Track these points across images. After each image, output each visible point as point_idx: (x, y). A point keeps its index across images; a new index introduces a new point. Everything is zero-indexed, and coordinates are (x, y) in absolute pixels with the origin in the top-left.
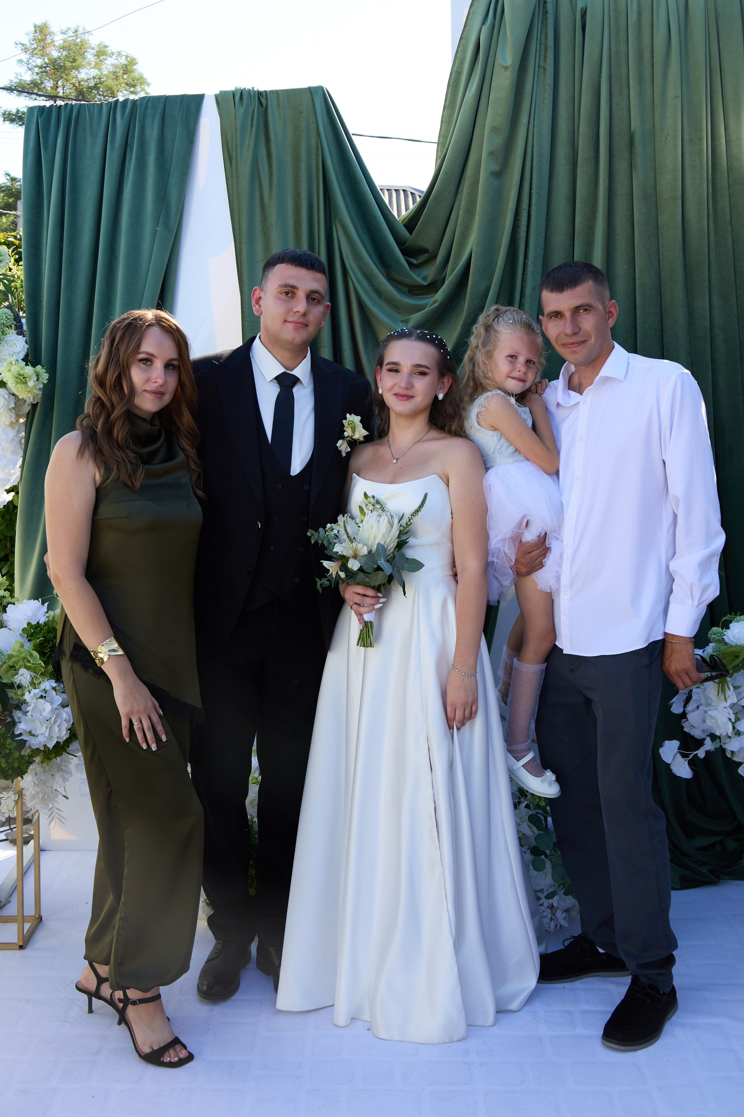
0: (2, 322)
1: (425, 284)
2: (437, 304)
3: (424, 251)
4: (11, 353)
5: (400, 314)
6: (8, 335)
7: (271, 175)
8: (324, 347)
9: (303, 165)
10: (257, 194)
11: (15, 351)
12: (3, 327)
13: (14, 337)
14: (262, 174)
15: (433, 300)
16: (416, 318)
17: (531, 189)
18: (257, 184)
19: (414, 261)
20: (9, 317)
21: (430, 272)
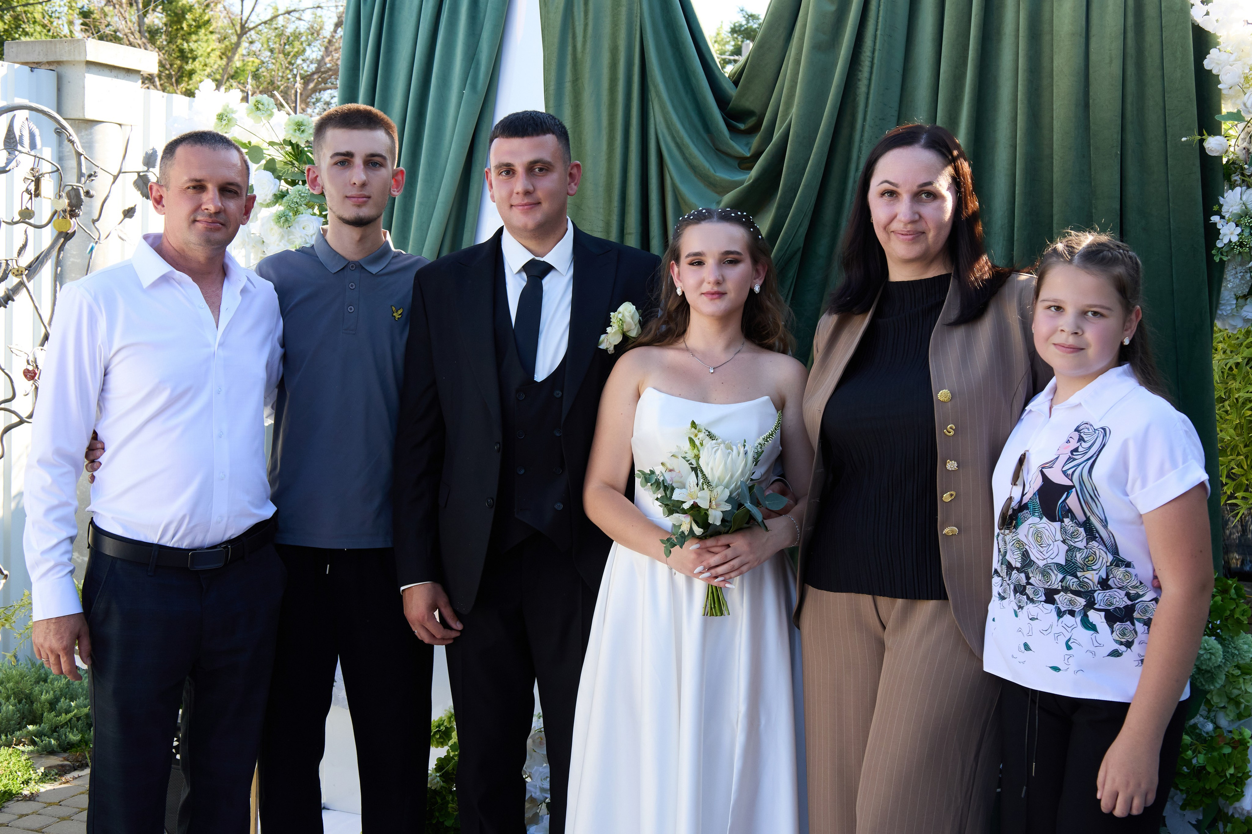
0: (295, 201)
1: (748, 155)
2: (751, 181)
3: (749, 113)
4: (303, 236)
5: (716, 192)
6: (300, 215)
7: (586, 25)
8: (630, 234)
9: (624, 10)
10: (570, 49)
11: (307, 234)
12: (296, 205)
13: (306, 218)
14: (577, 23)
15: (748, 176)
16: (728, 198)
17: (876, 30)
18: (570, 35)
19: (742, 126)
20: (303, 195)
21: (756, 141)
